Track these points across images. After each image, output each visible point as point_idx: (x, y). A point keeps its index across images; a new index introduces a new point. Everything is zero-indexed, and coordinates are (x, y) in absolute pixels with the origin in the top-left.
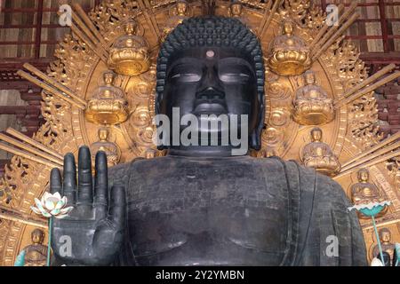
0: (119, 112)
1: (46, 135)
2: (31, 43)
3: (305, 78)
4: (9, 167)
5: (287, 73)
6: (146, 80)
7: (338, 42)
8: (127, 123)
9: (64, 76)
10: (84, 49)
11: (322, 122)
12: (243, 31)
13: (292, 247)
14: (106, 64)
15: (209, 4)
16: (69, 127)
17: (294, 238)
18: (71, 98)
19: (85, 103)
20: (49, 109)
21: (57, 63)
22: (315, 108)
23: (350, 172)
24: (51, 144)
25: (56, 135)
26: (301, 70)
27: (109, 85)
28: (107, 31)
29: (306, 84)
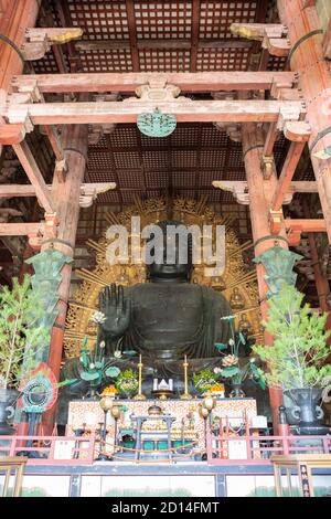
1: (98, 271)
2: (92, 228)
4: (82, 285)
9: (106, 244)
15: (170, 212)
17: (204, 319)
20: (99, 259)
21: (103, 238)
23: (230, 289)
24: (101, 275)
25: (102, 271)
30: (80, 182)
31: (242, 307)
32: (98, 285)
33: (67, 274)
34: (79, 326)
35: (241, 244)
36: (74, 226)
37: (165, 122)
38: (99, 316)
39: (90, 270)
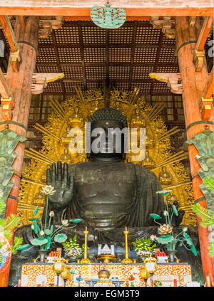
1: (44, 151)
2: (38, 114)
4: (30, 163)
7: (156, 117)
9: (51, 128)
10: (59, 118)
11: (149, 148)
13: (136, 197)
14: (67, 124)
15: (107, 101)
16: (53, 148)
17: (137, 193)
18: (54, 137)
20: (45, 141)
21: (49, 123)
23: (159, 167)
24: (46, 154)
25: (48, 151)
28: (68, 111)
30: (32, 72)
31: (169, 184)
32: (44, 163)
33: (20, 152)
34: (27, 198)
35: (168, 129)
36: (27, 110)
37: (116, 15)
38: (49, 190)
39: (38, 149)
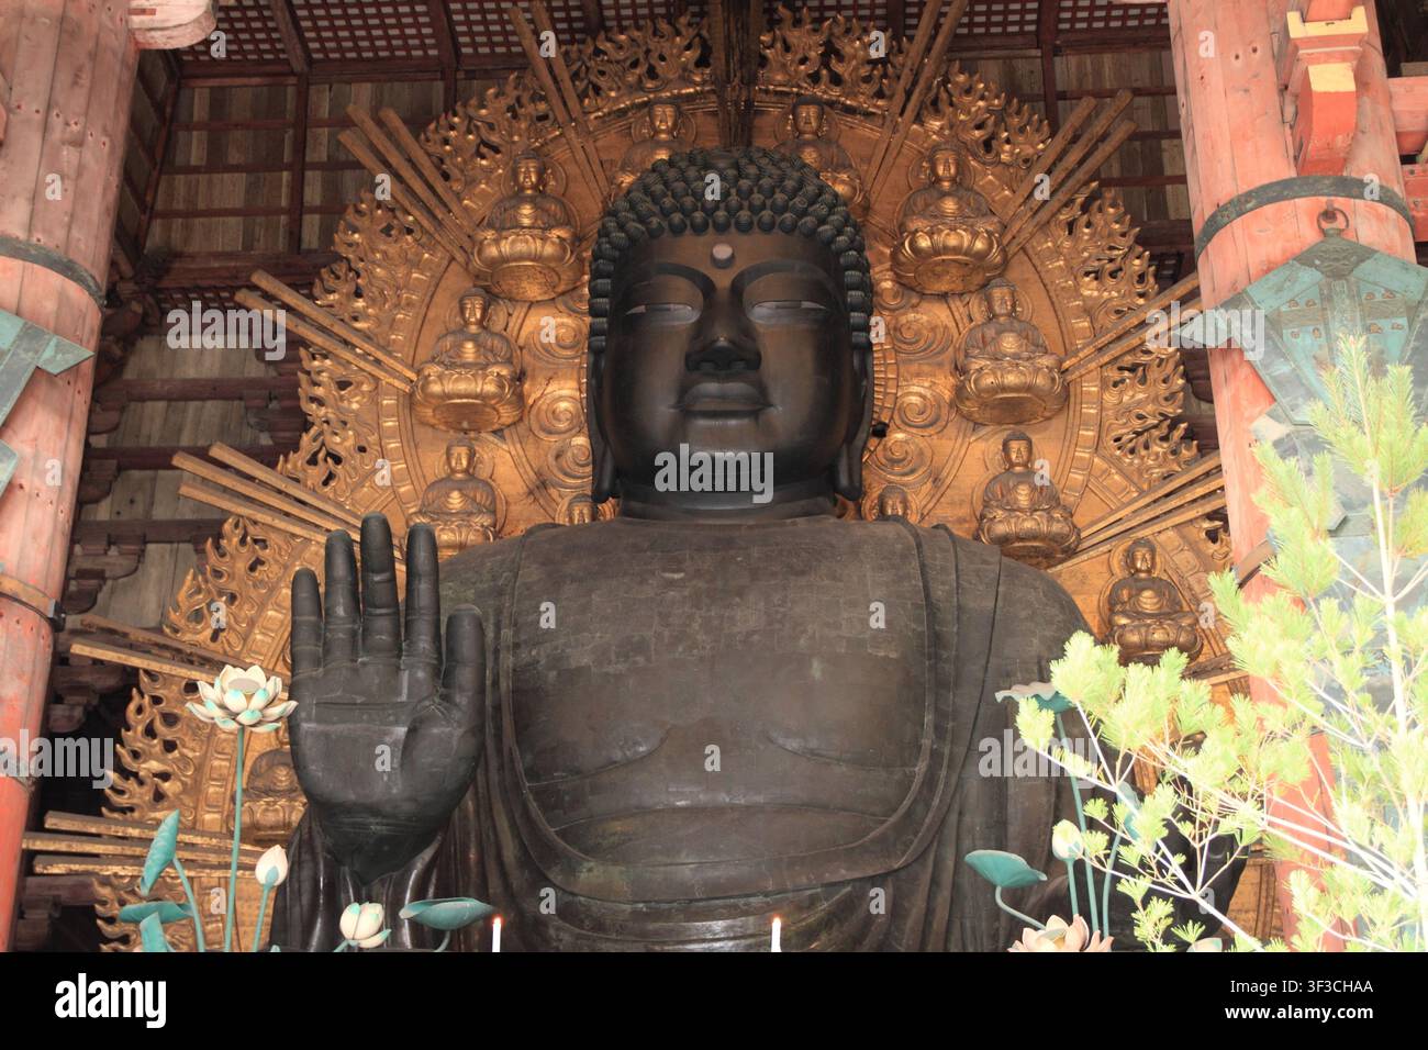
0: (500, 397)
1: (313, 461)
2: (279, 211)
3: (989, 300)
4: (217, 546)
5: (943, 287)
6: (573, 312)
7: (1080, 199)
8: (521, 428)
9: (360, 303)
10: (410, 231)
11: (1034, 415)
12: (810, 189)
13: (935, 756)
14: (466, 270)
15: (736, 104)
16: (373, 438)
17: (939, 730)
18: (378, 362)
19: (413, 376)
20: (319, 391)
21: (341, 269)
22: (1011, 379)
23: (1104, 548)
24: (326, 483)
25: (338, 460)
26: (978, 279)
27: (473, 329)
28: (471, 183)
29: (992, 317)
